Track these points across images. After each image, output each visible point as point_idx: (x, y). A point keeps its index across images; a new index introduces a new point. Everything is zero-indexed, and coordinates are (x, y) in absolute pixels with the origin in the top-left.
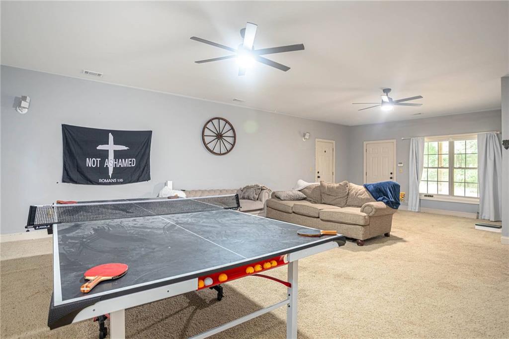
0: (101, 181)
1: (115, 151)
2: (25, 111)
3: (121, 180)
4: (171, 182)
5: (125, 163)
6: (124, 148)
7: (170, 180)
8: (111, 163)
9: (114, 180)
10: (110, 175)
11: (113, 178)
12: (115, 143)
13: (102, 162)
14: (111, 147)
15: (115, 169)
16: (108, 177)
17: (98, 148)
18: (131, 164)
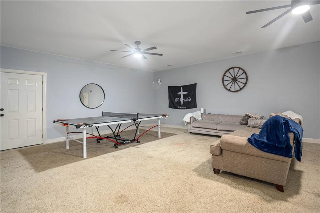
0: (179, 107)
1: (183, 95)
2: (160, 84)
3: (186, 107)
4: (203, 109)
5: (187, 100)
6: (186, 93)
7: (202, 108)
8: (182, 100)
9: (183, 107)
10: (182, 105)
11: (183, 106)
12: (183, 91)
13: (179, 100)
14: (182, 93)
15: (183, 102)
16: (181, 106)
17: (178, 94)
18: (189, 100)
